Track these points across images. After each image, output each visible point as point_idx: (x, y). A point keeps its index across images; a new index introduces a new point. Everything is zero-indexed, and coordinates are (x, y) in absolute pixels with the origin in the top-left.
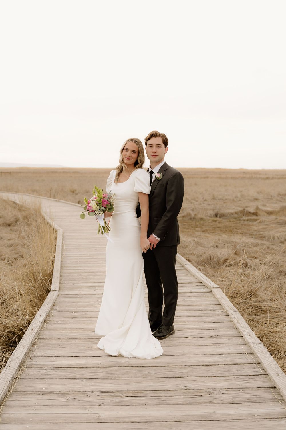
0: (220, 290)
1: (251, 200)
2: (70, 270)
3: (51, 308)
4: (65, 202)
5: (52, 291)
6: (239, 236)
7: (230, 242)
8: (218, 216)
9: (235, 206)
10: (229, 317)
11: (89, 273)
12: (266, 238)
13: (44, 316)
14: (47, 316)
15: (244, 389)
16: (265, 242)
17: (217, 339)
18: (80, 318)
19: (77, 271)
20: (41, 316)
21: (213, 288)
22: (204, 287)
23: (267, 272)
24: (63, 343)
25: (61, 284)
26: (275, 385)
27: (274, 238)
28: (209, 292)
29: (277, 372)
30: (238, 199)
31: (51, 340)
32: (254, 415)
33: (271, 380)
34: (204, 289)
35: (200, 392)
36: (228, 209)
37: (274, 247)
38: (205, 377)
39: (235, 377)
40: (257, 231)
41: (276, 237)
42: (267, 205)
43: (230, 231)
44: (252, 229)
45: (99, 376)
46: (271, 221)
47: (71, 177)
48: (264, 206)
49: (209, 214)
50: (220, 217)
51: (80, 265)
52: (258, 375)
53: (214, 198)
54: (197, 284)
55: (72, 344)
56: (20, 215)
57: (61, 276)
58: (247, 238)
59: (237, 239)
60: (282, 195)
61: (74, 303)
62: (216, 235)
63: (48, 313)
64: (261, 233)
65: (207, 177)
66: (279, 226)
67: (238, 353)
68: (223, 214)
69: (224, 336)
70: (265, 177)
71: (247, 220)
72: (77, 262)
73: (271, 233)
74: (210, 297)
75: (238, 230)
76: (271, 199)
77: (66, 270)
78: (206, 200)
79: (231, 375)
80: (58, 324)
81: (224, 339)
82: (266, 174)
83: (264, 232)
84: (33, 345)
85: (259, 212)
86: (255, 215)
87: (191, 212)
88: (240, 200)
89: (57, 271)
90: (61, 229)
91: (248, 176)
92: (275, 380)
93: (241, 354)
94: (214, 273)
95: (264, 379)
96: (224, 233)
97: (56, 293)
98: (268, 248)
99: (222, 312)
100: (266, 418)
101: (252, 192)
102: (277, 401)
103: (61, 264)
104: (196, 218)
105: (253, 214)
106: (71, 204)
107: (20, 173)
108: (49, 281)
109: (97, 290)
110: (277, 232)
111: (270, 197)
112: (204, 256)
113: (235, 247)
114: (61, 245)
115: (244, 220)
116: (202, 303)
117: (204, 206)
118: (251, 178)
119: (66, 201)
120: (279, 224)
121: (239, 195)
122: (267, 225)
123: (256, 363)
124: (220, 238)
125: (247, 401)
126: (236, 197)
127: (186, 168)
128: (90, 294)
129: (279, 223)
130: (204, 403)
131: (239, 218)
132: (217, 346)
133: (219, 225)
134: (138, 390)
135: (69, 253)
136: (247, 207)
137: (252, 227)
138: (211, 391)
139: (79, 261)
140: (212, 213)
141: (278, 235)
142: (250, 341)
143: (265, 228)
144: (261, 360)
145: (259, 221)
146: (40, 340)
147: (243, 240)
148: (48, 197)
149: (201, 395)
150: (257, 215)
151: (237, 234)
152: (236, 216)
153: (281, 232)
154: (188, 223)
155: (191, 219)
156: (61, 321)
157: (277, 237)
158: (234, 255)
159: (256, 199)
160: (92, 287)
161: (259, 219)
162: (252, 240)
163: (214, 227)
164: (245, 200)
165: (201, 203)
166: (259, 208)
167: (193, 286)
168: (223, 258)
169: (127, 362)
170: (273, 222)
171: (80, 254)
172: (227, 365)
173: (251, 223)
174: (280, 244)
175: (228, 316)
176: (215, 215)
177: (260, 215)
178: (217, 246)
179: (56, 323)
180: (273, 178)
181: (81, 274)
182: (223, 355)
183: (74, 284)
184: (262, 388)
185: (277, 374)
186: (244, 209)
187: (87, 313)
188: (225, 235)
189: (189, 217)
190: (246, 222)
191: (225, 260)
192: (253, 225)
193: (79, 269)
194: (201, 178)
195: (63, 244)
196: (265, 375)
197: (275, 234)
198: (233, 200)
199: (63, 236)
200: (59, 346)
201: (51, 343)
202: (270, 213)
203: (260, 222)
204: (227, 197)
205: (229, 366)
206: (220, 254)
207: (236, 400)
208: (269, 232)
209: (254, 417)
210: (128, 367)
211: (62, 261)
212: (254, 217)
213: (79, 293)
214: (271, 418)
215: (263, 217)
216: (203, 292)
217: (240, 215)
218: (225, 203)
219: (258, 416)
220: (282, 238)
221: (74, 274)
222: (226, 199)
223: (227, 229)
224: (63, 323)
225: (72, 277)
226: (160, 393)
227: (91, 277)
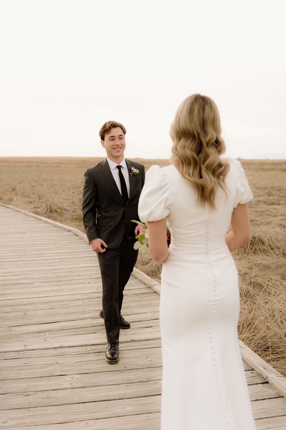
11: (26, 305)
72: (5, 285)
109: (48, 339)
128: (41, 349)
160: (40, 332)
171: (5, 273)
181: (16, 307)
227: (31, 312)
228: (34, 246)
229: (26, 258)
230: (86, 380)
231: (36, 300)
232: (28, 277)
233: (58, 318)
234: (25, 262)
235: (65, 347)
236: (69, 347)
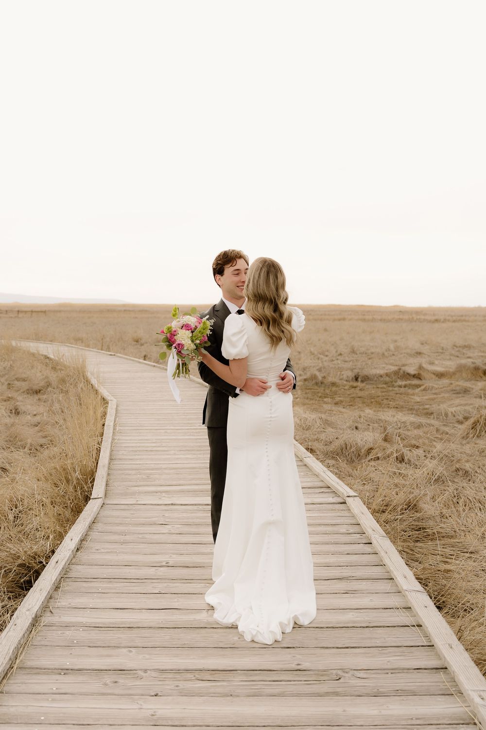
0: (358, 499)
1: (410, 355)
2: (124, 464)
3: (90, 527)
4: (124, 356)
5: (93, 499)
6: (391, 412)
7: (378, 421)
8: (359, 379)
9: (386, 364)
10: (373, 545)
11: (152, 469)
12: (435, 414)
13: (76, 540)
14: (82, 540)
15: (394, 671)
16: (433, 422)
17: (351, 583)
18: (135, 544)
19: (134, 467)
20: (72, 540)
21: (348, 496)
22: (332, 495)
23: (435, 470)
24: (104, 586)
25: (108, 488)
26: (446, 665)
27: (446, 415)
28: (341, 503)
29: (450, 643)
30: (391, 353)
31: (86, 580)
32: (411, 718)
33: (439, 656)
34: (333, 497)
35: (322, 675)
36: (375, 368)
37: (446, 429)
38: (330, 648)
39: (380, 649)
40: (421, 404)
41: (450, 414)
42: (436, 362)
43: (377, 403)
44: (413, 400)
45: (158, 644)
46: (441, 388)
47: (136, 318)
48: (432, 363)
49: (345, 377)
50: (362, 381)
51: (139, 457)
52: (419, 646)
53: (353, 352)
54: (322, 490)
55: (118, 588)
56: (53, 377)
57: (109, 474)
58: (404, 414)
59: (388, 415)
60: (460, 347)
61: (126, 519)
62: (355, 409)
63: (84, 535)
64: (427, 406)
65: (344, 319)
66: (455, 395)
67: (386, 607)
68: (367, 376)
69: (364, 577)
70: (434, 318)
71: (405, 386)
72: (136, 451)
73: (443, 407)
74: (343, 512)
75: (390, 401)
76: (442, 353)
77: (117, 465)
78: (341, 354)
79: (374, 645)
80: (98, 553)
81: (364, 583)
82: (434, 315)
83: (430, 405)
84: (57, 588)
85: (423, 374)
86: (417, 377)
87: (318, 374)
88: (393, 355)
89: (104, 466)
90: (115, 400)
91: (406, 317)
92: (446, 656)
93: (390, 609)
94: (352, 471)
95: (429, 653)
96: (368, 406)
97: (99, 503)
98: (437, 430)
99: (361, 537)
100: (432, 725)
101: (413, 343)
102: (449, 693)
103: (111, 455)
104: (325, 382)
105: (414, 376)
106: (133, 360)
107: (60, 311)
108: (91, 482)
109: (164, 498)
110: (451, 405)
111: (441, 351)
112: (337, 444)
113: (385, 429)
114: (112, 424)
115: (400, 387)
116: (330, 521)
117: (338, 364)
118: (411, 321)
119: (126, 354)
120: (455, 392)
121: (392, 347)
122: (435, 394)
123: (414, 626)
124: (362, 415)
125: (399, 693)
126: (388, 350)
127: (311, 305)
128: (152, 505)
129: (455, 390)
130: (327, 694)
131: (392, 382)
132: (352, 595)
133: (361, 394)
134: (220, 668)
135: (124, 438)
136: (404, 365)
137: (412, 397)
138: (340, 672)
139: (139, 451)
140: (351, 374)
141: (453, 410)
142: (405, 588)
143: (433, 399)
144: (424, 620)
145: (422, 388)
146: (67, 580)
147: (397, 418)
148: (98, 349)
149: (324, 679)
150: (420, 379)
151: (388, 407)
152: (387, 379)
153: (457, 406)
154: (312, 390)
155: (317, 384)
156: (103, 548)
157: (452, 413)
158: (383, 442)
159: (419, 353)
160: (157, 492)
161: (423, 385)
162: (411, 418)
163: (353, 397)
164: (402, 354)
165: (334, 359)
166: (423, 367)
167: (317, 493)
168: (366, 447)
169: (206, 621)
170: (445, 389)
172: (367, 627)
173: (410, 391)
174: (456, 425)
175: (371, 543)
176: (354, 378)
177: (425, 379)
178: (356, 428)
179: (95, 551)
180: (445, 321)
181: (141, 471)
182: (362, 611)
183: (128, 487)
184: (425, 669)
185: (449, 645)
186: (400, 369)
187: (147, 536)
188: (370, 409)
189: (314, 382)
190: (402, 390)
191: (369, 450)
192: (413, 394)
193: (138, 463)
194: (334, 320)
195: (116, 423)
196: (429, 646)
197: (449, 409)
198: (383, 354)
199: (116, 411)
200: (98, 591)
201: (84, 584)
202: (440, 375)
203: (424, 390)
204: (373, 350)
205: (371, 629)
206: (362, 440)
207: (381, 690)
208: (439, 405)
209: (410, 722)
210: (206, 628)
211: (112, 451)
212: (416, 382)
213: (134, 502)
214: (440, 724)
215: (430, 382)
216: (331, 504)
217: (394, 378)
218: (370, 359)
219: (417, 719)
220: (459, 416)
221: (130, 472)
222: (372, 353)
223: (373, 400)
224: (106, 553)
225: (127, 476)
226: (256, 675)
227: (155, 476)
228: (185, 414)
229: (170, 426)
230: (186, 529)
231: (164, 466)
232: (165, 445)
233: (181, 482)
234: (168, 431)
235: (177, 505)
236: (182, 505)
